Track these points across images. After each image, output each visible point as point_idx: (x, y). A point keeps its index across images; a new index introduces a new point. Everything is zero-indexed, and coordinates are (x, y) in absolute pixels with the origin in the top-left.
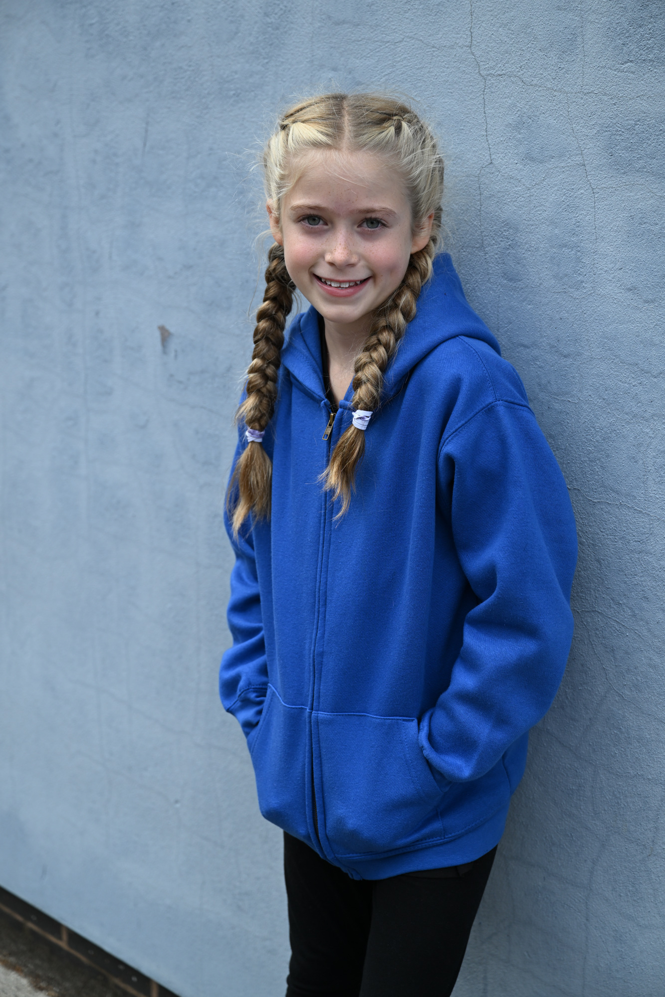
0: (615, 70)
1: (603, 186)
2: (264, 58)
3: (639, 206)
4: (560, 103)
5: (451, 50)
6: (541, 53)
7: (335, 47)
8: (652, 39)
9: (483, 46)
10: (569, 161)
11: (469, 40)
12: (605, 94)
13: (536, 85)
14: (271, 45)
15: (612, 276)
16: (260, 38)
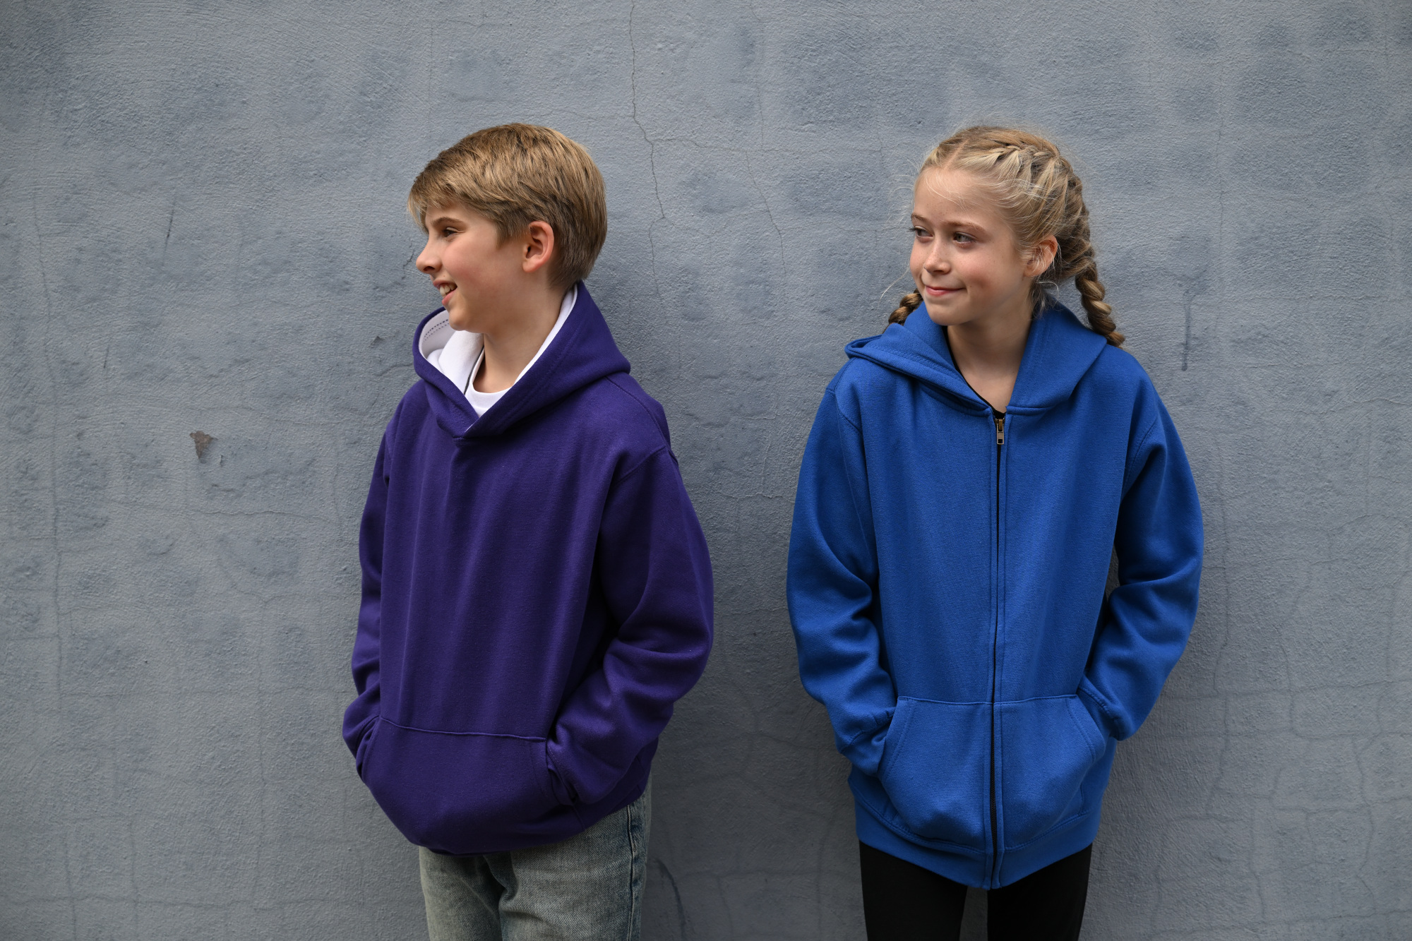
0: (796, 130)
1: (789, 227)
2: (360, 137)
3: (828, 241)
4: (739, 160)
5: (611, 120)
6: (714, 119)
7: (461, 123)
8: (832, 104)
9: (649, 115)
10: (752, 209)
11: (632, 110)
12: (787, 150)
13: (711, 147)
14: (370, 123)
15: (804, 302)
16: (354, 117)
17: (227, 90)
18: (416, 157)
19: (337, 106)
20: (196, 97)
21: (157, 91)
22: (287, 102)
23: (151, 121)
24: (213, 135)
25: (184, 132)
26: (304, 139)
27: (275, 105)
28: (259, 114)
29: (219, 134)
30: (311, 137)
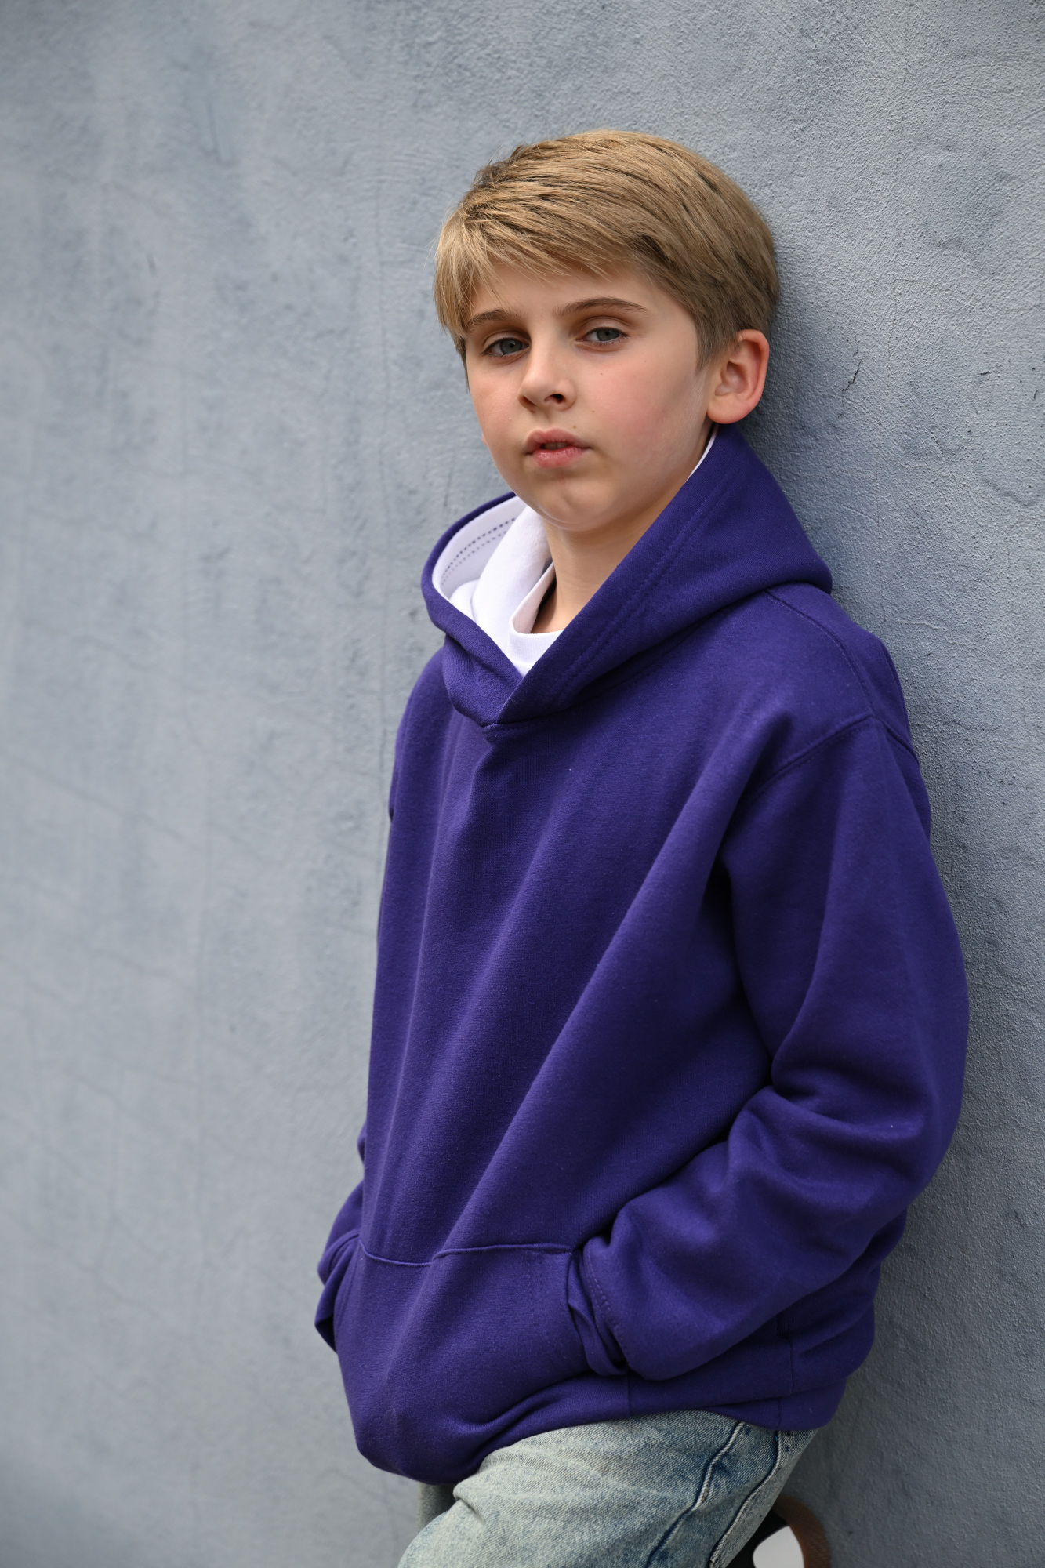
17: (616, 17)
18: (878, 170)
19: (765, 57)
20: (575, 27)
21: (529, 14)
22: (696, 45)
23: (518, 70)
24: (593, 102)
25: (557, 94)
26: (713, 118)
27: (679, 49)
28: (656, 66)
29: (601, 100)
30: (725, 117)
